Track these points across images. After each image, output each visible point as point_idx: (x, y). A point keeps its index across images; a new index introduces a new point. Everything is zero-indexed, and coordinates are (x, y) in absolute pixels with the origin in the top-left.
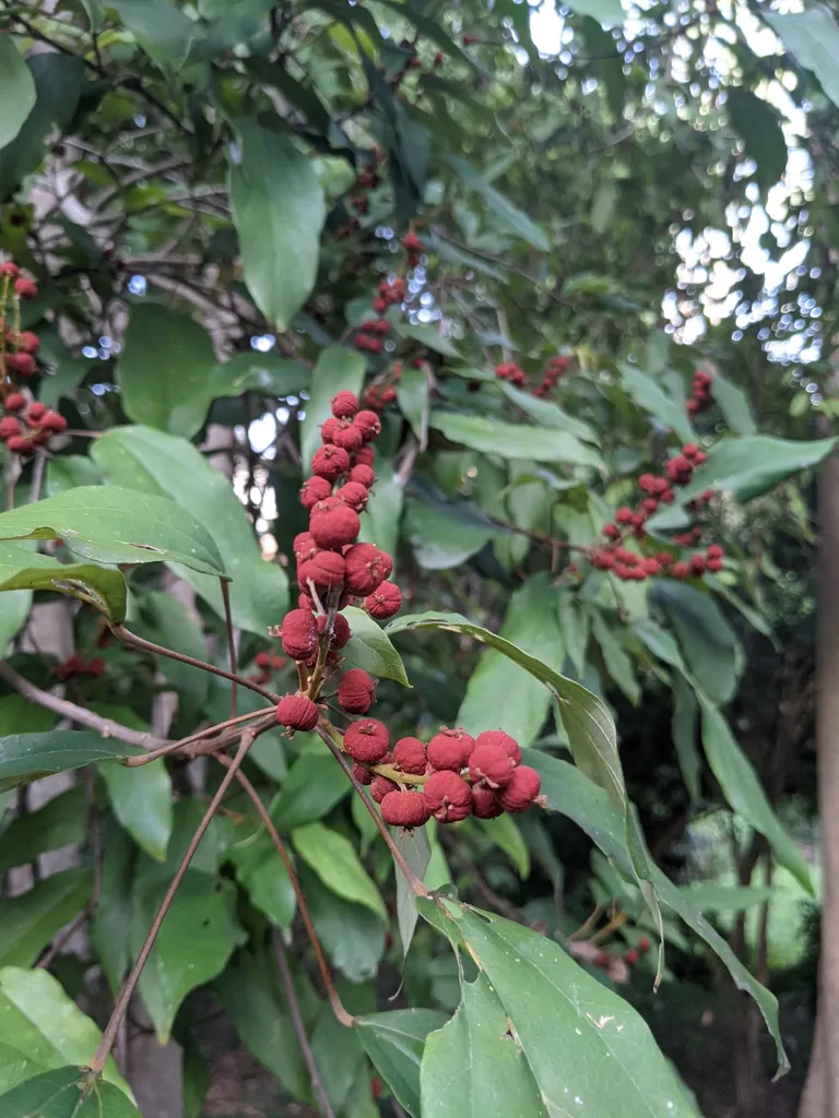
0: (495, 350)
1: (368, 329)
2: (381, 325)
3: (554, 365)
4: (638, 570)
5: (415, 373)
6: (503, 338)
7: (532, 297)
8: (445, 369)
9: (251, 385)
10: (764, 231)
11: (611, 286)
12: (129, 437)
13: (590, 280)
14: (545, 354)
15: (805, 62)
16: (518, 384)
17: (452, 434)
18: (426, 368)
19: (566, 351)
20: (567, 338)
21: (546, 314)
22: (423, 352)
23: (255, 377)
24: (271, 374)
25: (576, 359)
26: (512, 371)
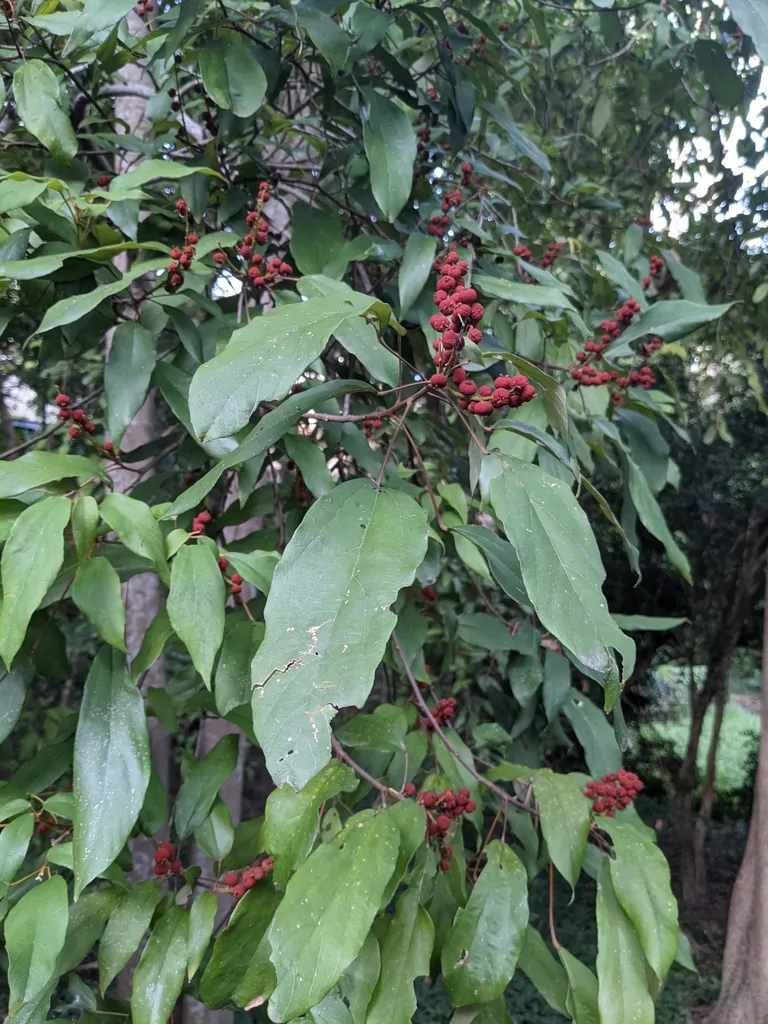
0: (511, 237)
1: (436, 222)
2: (445, 219)
3: (551, 249)
4: (597, 379)
5: (463, 250)
6: (516, 231)
7: (537, 195)
8: (481, 249)
9: (373, 254)
10: (743, 137)
11: (600, 188)
12: (314, 280)
13: (582, 182)
14: (545, 242)
15: (746, 29)
16: (526, 259)
17: (487, 289)
18: (470, 246)
19: (561, 240)
20: (565, 231)
21: (547, 210)
22: (469, 237)
23: (375, 250)
24: (383, 249)
25: (567, 244)
26: (523, 251)
